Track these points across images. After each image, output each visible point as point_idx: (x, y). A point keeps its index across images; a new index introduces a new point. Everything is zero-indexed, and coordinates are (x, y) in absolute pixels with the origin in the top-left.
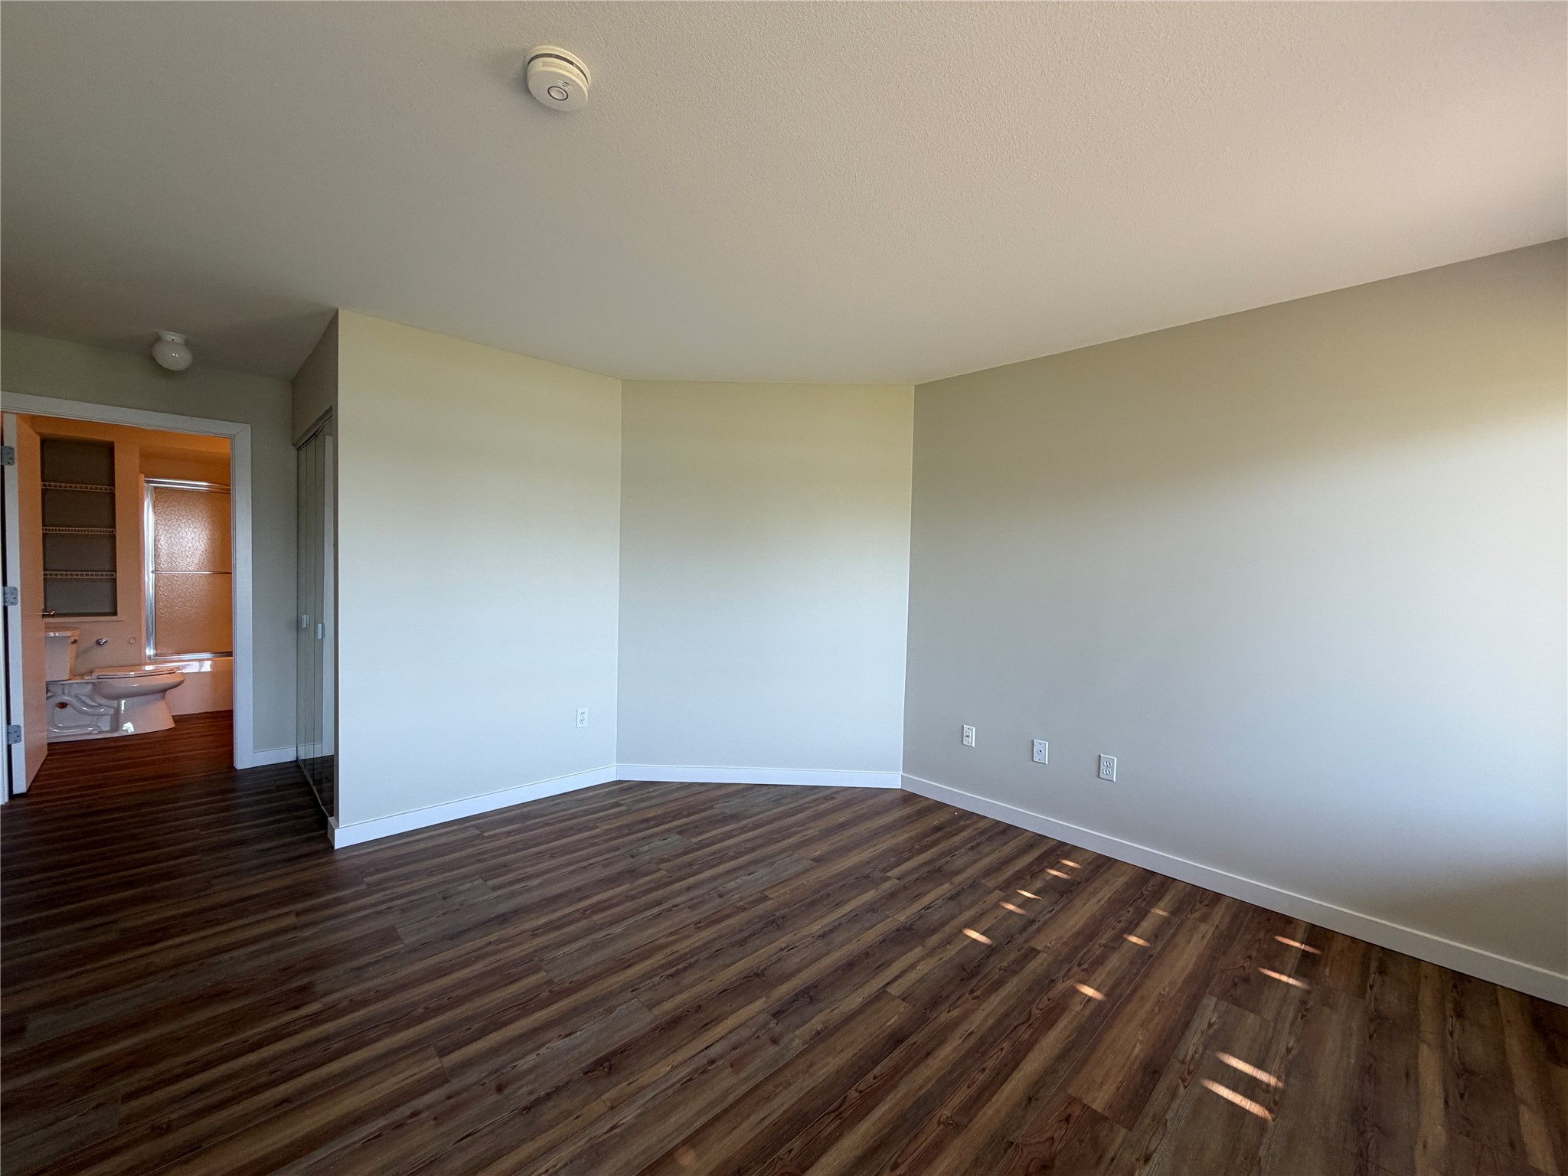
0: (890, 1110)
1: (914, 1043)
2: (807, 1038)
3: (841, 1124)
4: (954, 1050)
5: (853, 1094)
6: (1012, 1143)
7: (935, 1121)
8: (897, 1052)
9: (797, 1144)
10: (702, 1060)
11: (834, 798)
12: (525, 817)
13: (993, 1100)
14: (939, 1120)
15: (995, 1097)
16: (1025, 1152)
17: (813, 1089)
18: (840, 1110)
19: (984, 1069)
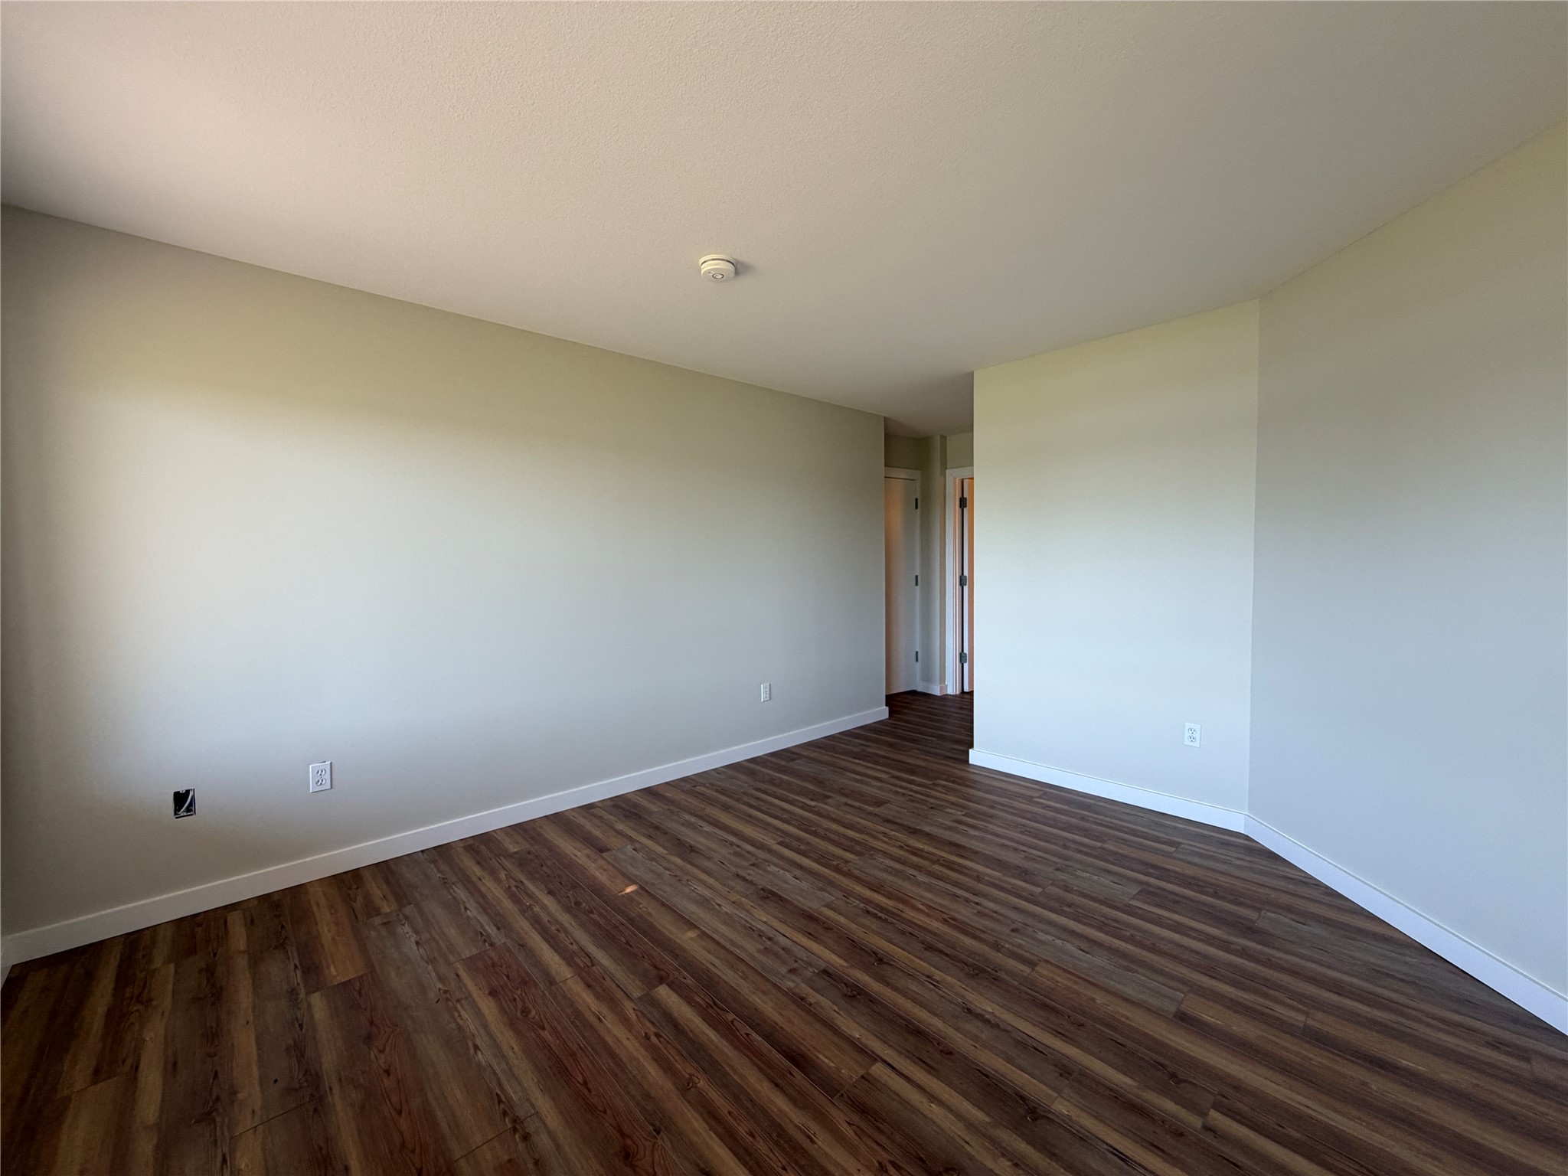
0: (712, 1042)
1: (791, 1074)
2: (797, 991)
3: (703, 1007)
4: (781, 1111)
5: (731, 1017)
6: (658, 1133)
7: (693, 1072)
8: (779, 1056)
9: (690, 981)
10: (771, 933)
11: (1528, 1060)
12: (1087, 807)
13: (711, 1133)
14: (694, 1075)
15: (714, 1135)
16: (647, 1143)
17: (739, 993)
18: (715, 1007)
19: (752, 1136)
